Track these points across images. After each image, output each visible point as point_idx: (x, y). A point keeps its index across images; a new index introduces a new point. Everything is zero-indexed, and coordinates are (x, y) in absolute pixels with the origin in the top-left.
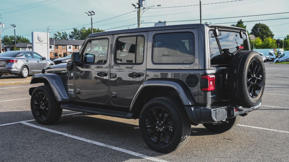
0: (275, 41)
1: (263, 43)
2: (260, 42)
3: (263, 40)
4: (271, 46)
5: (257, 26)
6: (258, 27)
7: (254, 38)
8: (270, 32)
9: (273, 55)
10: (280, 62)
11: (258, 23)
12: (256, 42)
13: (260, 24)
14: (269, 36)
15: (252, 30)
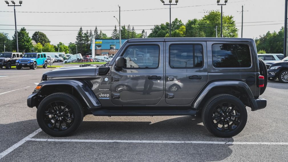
0: (53, 47)
1: (44, 48)
2: (41, 47)
3: (43, 45)
4: (51, 50)
5: (36, 33)
6: (38, 34)
7: (36, 43)
8: (47, 38)
9: (58, 57)
10: (68, 63)
11: (37, 31)
12: (37, 46)
13: (38, 32)
14: (47, 42)
15: (33, 37)
